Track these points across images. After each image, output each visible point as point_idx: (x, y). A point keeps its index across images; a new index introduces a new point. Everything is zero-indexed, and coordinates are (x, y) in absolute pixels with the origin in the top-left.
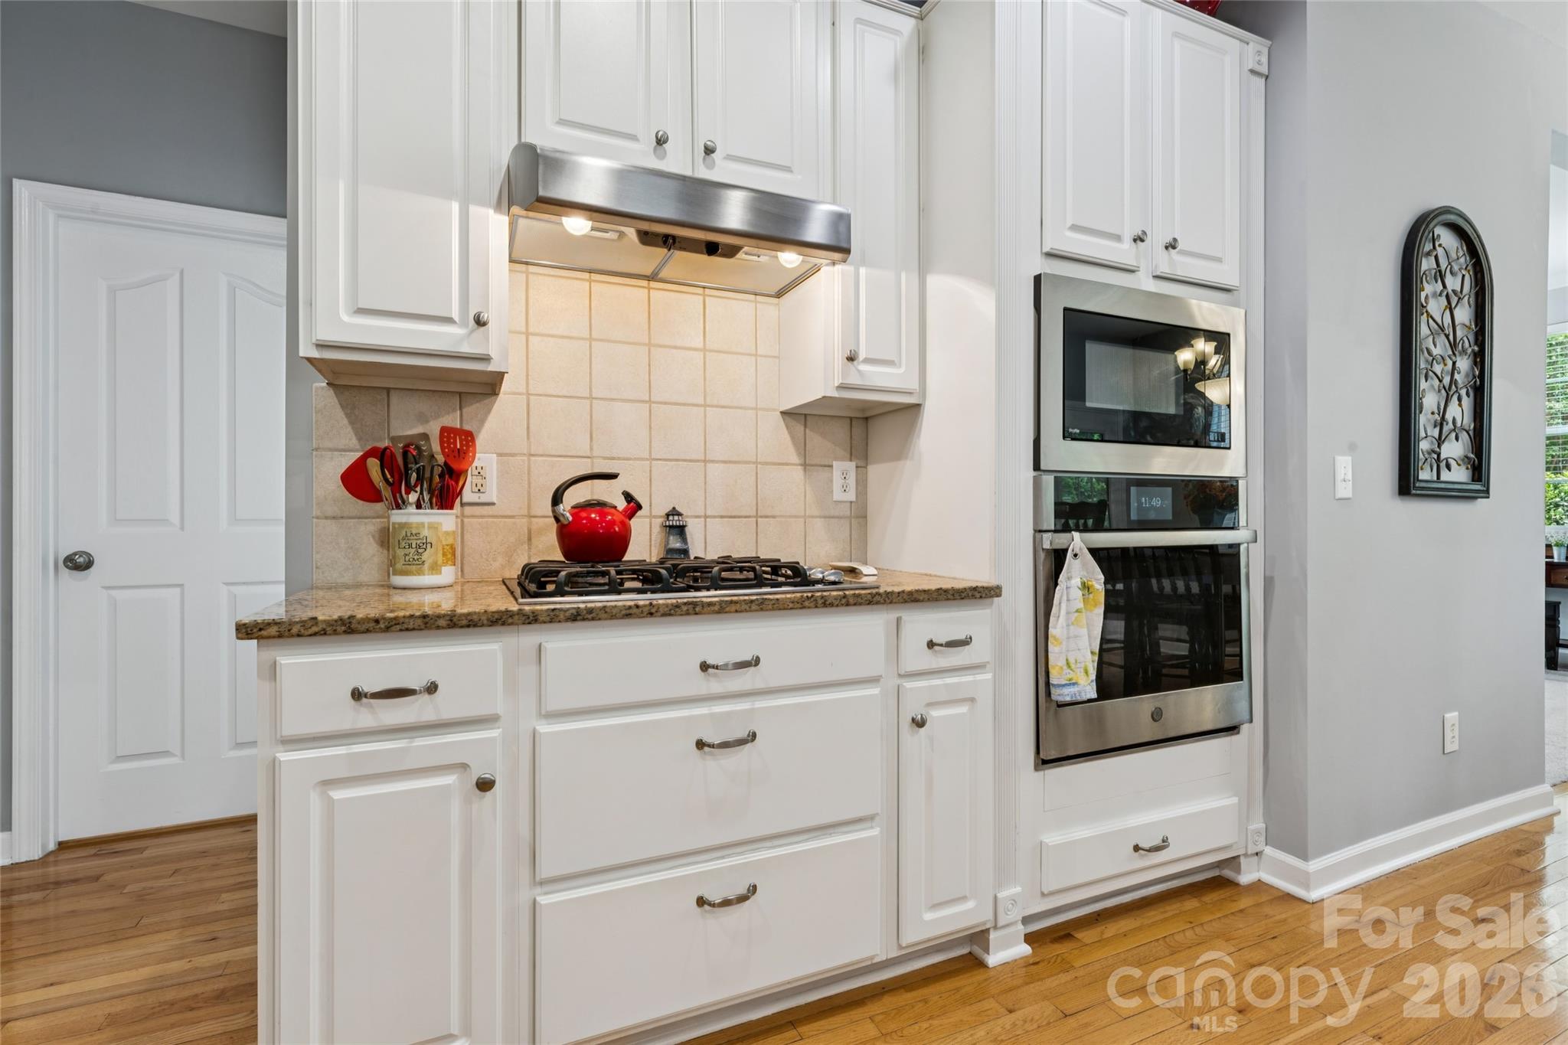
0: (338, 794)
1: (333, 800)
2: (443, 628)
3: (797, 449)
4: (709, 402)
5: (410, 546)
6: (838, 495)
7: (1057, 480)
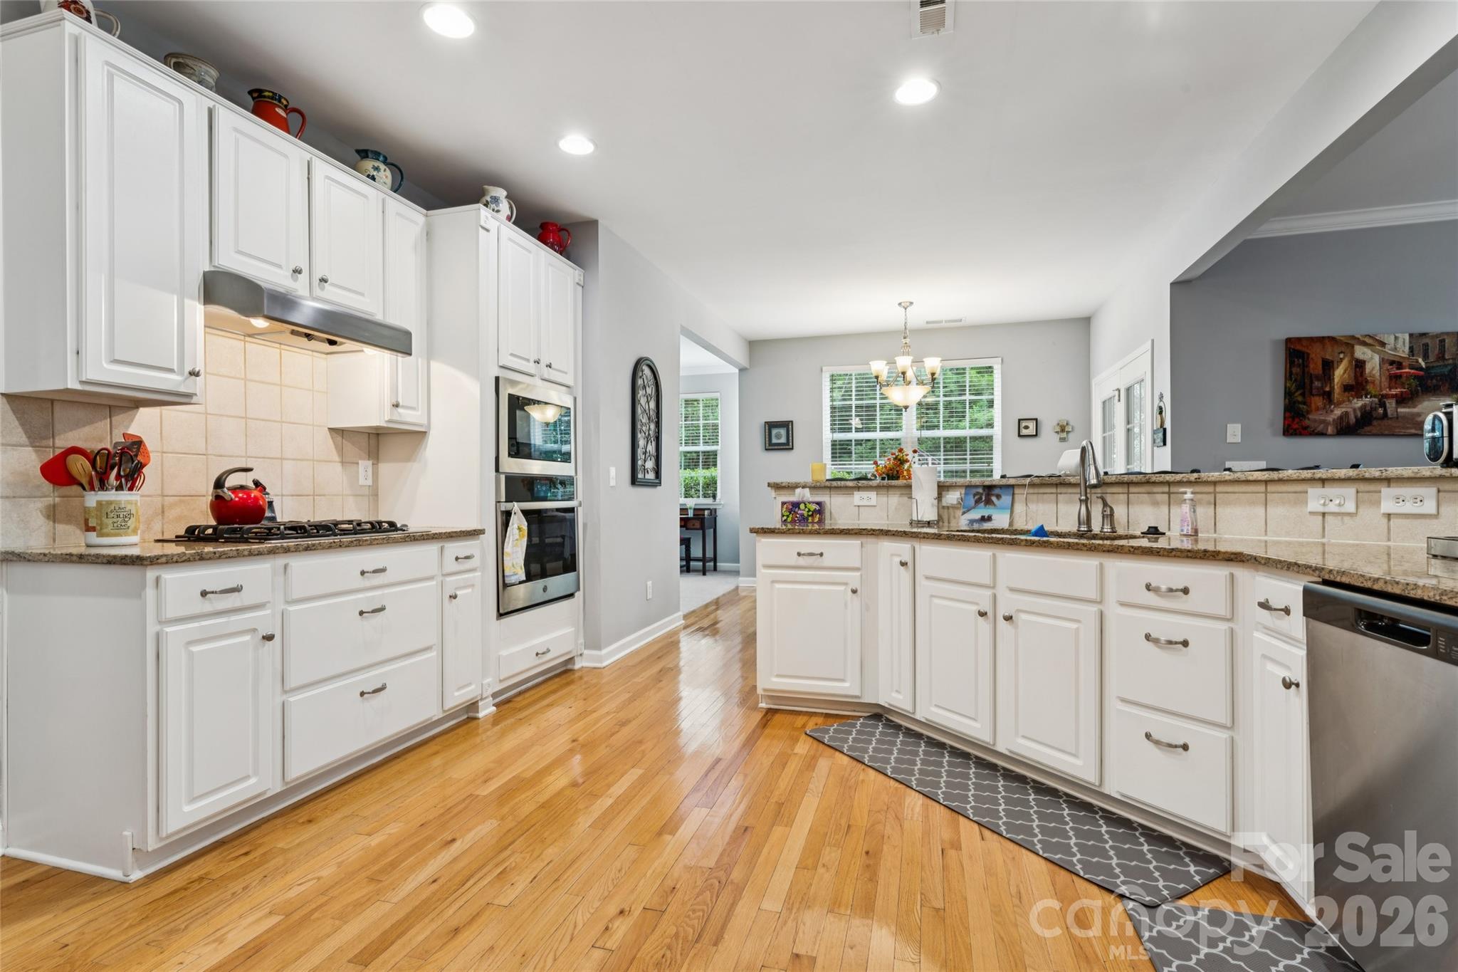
0: (195, 649)
1: (192, 652)
2: (246, 556)
3: (338, 452)
4: (284, 419)
5: (118, 516)
6: (362, 481)
7: (506, 477)
